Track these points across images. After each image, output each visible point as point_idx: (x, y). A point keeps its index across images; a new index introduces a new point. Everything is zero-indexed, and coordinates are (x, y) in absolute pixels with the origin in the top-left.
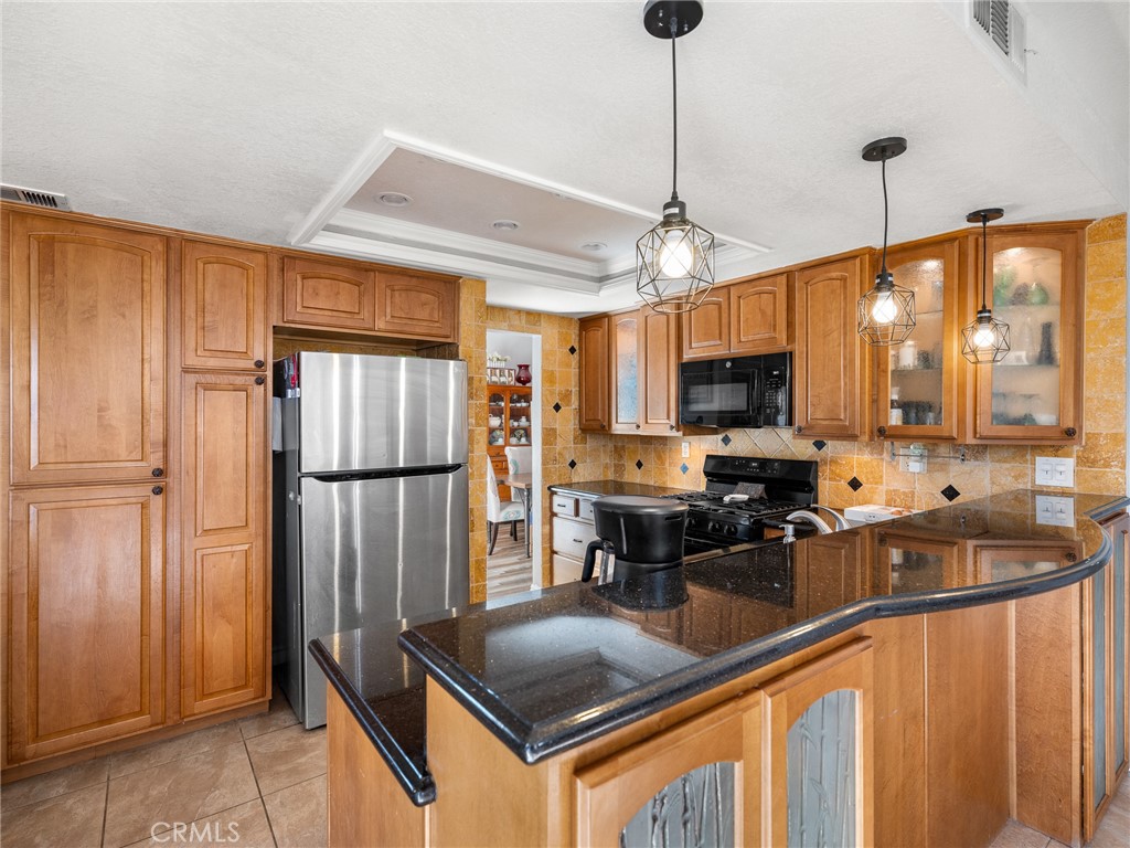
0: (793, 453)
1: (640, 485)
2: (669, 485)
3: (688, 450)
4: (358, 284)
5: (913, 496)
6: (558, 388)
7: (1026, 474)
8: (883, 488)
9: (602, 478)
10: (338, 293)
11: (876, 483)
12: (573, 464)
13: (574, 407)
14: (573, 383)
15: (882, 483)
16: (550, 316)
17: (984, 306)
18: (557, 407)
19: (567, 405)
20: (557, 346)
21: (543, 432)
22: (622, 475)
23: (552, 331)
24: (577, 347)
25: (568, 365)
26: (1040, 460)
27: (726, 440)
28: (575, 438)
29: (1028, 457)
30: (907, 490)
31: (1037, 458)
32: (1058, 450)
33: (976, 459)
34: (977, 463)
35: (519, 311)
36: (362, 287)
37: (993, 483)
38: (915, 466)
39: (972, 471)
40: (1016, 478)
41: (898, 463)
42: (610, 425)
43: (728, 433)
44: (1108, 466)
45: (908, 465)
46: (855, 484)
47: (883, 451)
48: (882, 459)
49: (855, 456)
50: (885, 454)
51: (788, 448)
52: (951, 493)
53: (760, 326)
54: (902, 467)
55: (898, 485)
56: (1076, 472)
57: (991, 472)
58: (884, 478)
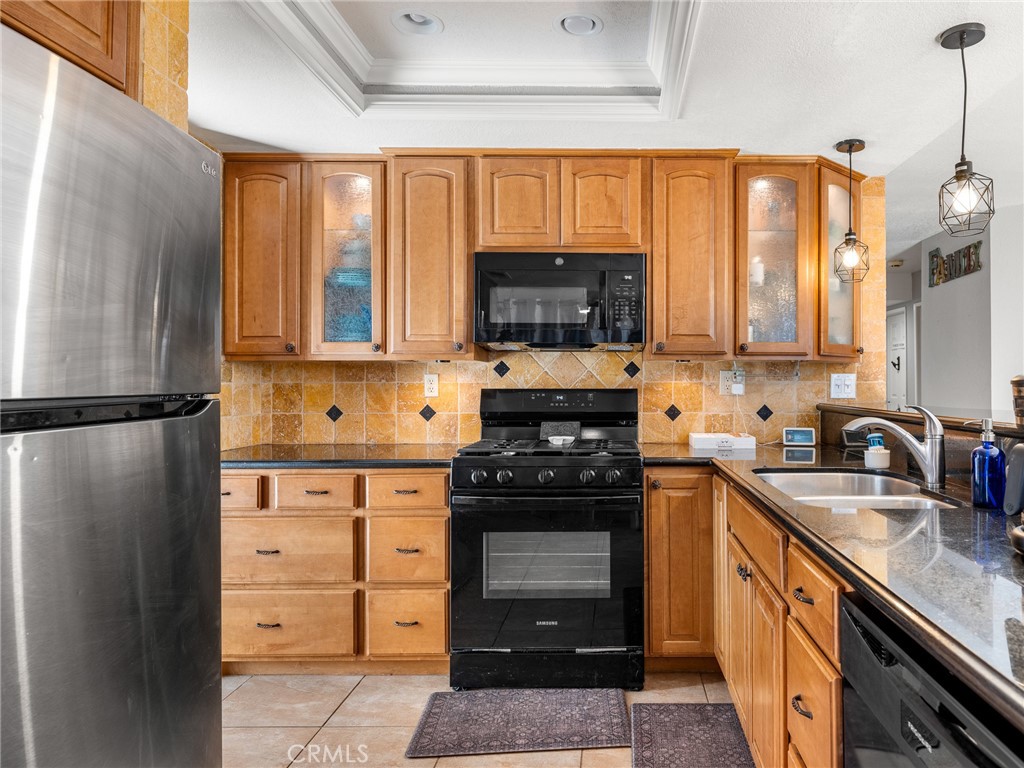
0: (599, 382)
1: (336, 445)
2: (398, 439)
3: (435, 385)
5: (731, 420)
7: (823, 390)
8: (702, 414)
11: (695, 410)
15: (701, 409)
17: (850, 229)
22: (294, 433)
26: (834, 376)
27: (502, 369)
29: (825, 374)
30: (725, 414)
31: (832, 375)
32: (845, 368)
34: (787, 382)
37: (799, 400)
38: (738, 389)
39: (782, 390)
40: (817, 393)
41: (717, 386)
42: (304, 344)
43: (505, 360)
44: (876, 379)
45: (728, 388)
46: (673, 413)
47: (702, 375)
48: (701, 384)
49: (673, 382)
50: (704, 378)
51: (592, 376)
52: (765, 413)
53: (606, 217)
54: (722, 391)
55: (718, 409)
56: (857, 385)
57: (798, 389)
58: (704, 403)
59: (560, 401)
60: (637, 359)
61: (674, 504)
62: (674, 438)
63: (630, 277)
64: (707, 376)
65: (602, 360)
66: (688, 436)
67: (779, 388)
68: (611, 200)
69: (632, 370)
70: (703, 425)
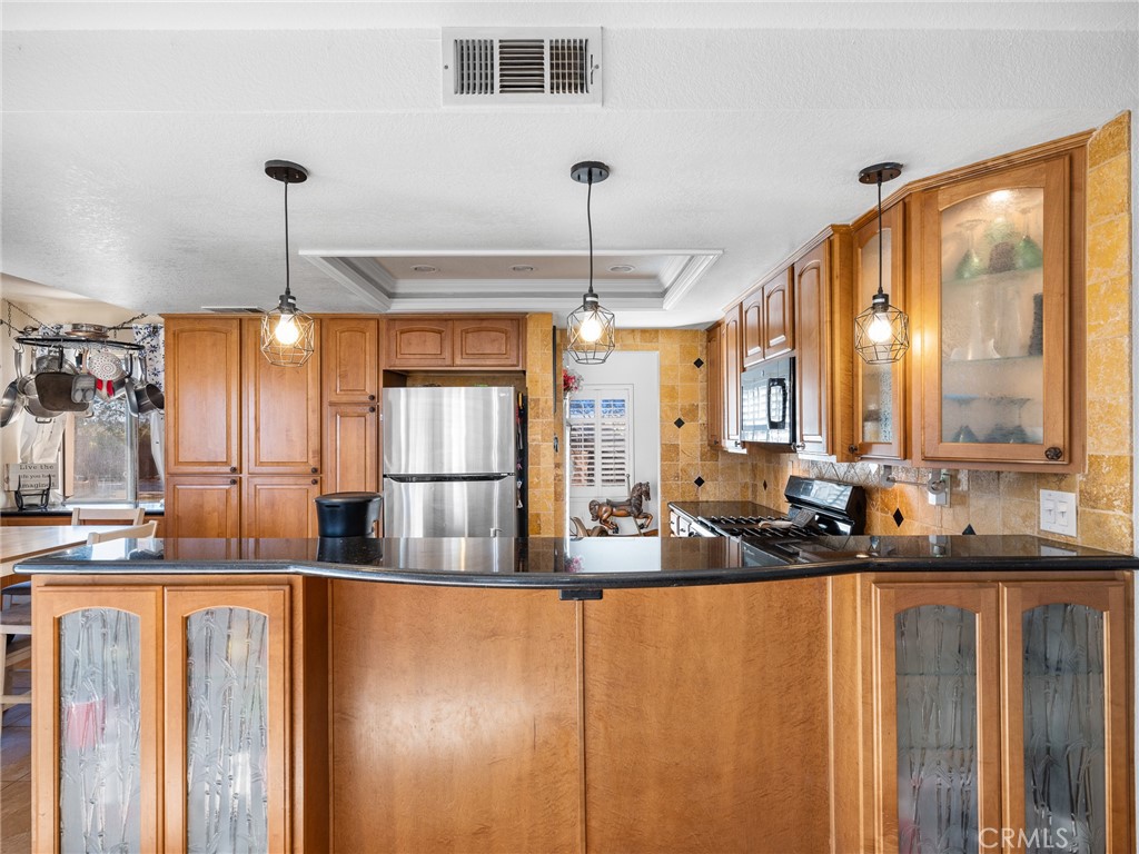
4: (440, 332)
6: (680, 403)
9: (739, 498)
10: (425, 341)
12: (700, 482)
13: (700, 422)
14: (700, 398)
16: (668, 331)
18: (679, 423)
19: (692, 420)
20: (678, 361)
21: (662, 448)
22: (756, 496)
23: (673, 347)
24: (703, 359)
25: (693, 379)
26: (1044, 493)
28: (702, 455)
29: (1031, 490)
31: (1041, 491)
32: (1060, 482)
35: (633, 331)
36: (443, 334)
42: (721, 441)
55: (930, 521)
56: (1079, 514)
57: (1003, 509)
67: (982, 504)
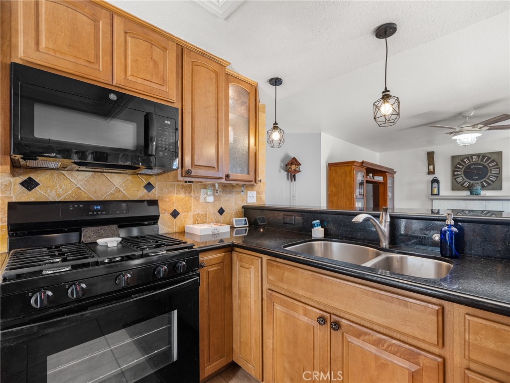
0: (124, 195)
5: (206, 216)
7: (245, 199)
8: (191, 214)
11: (188, 211)
15: (191, 211)
26: (249, 193)
27: (30, 184)
29: (245, 192)
30: (203, 213)
32: (252, 189)
33: (230, 194)
37: (235, 204)
38: (211, 199)
39: (229, 199)
40: (242, 201)
41: (199, 198)
43: (33, 176)
44: (262, 194)
45: (205, 198)
46: (175, 214)
47: (191, 191)
48: (191, 196)
49: (175, 195)
50: (192, 193)
51: (120, 191)
52: (221, 211)
53: (152, 75)
54: (202, 200)
55: (199, 211)
56: (257, 196)
57: (235, 199)
58: (192, 208)
59: (97, 210)
60: (152, 180)
61: (211, 275)
62: (176, 229)
63: (169, 123)
64: (194, 192)
65: (127, 180)
66: (184, 227)
67: (227, 198)
68: (155, 63)
69: (149, 186)
70: (192, 220)
